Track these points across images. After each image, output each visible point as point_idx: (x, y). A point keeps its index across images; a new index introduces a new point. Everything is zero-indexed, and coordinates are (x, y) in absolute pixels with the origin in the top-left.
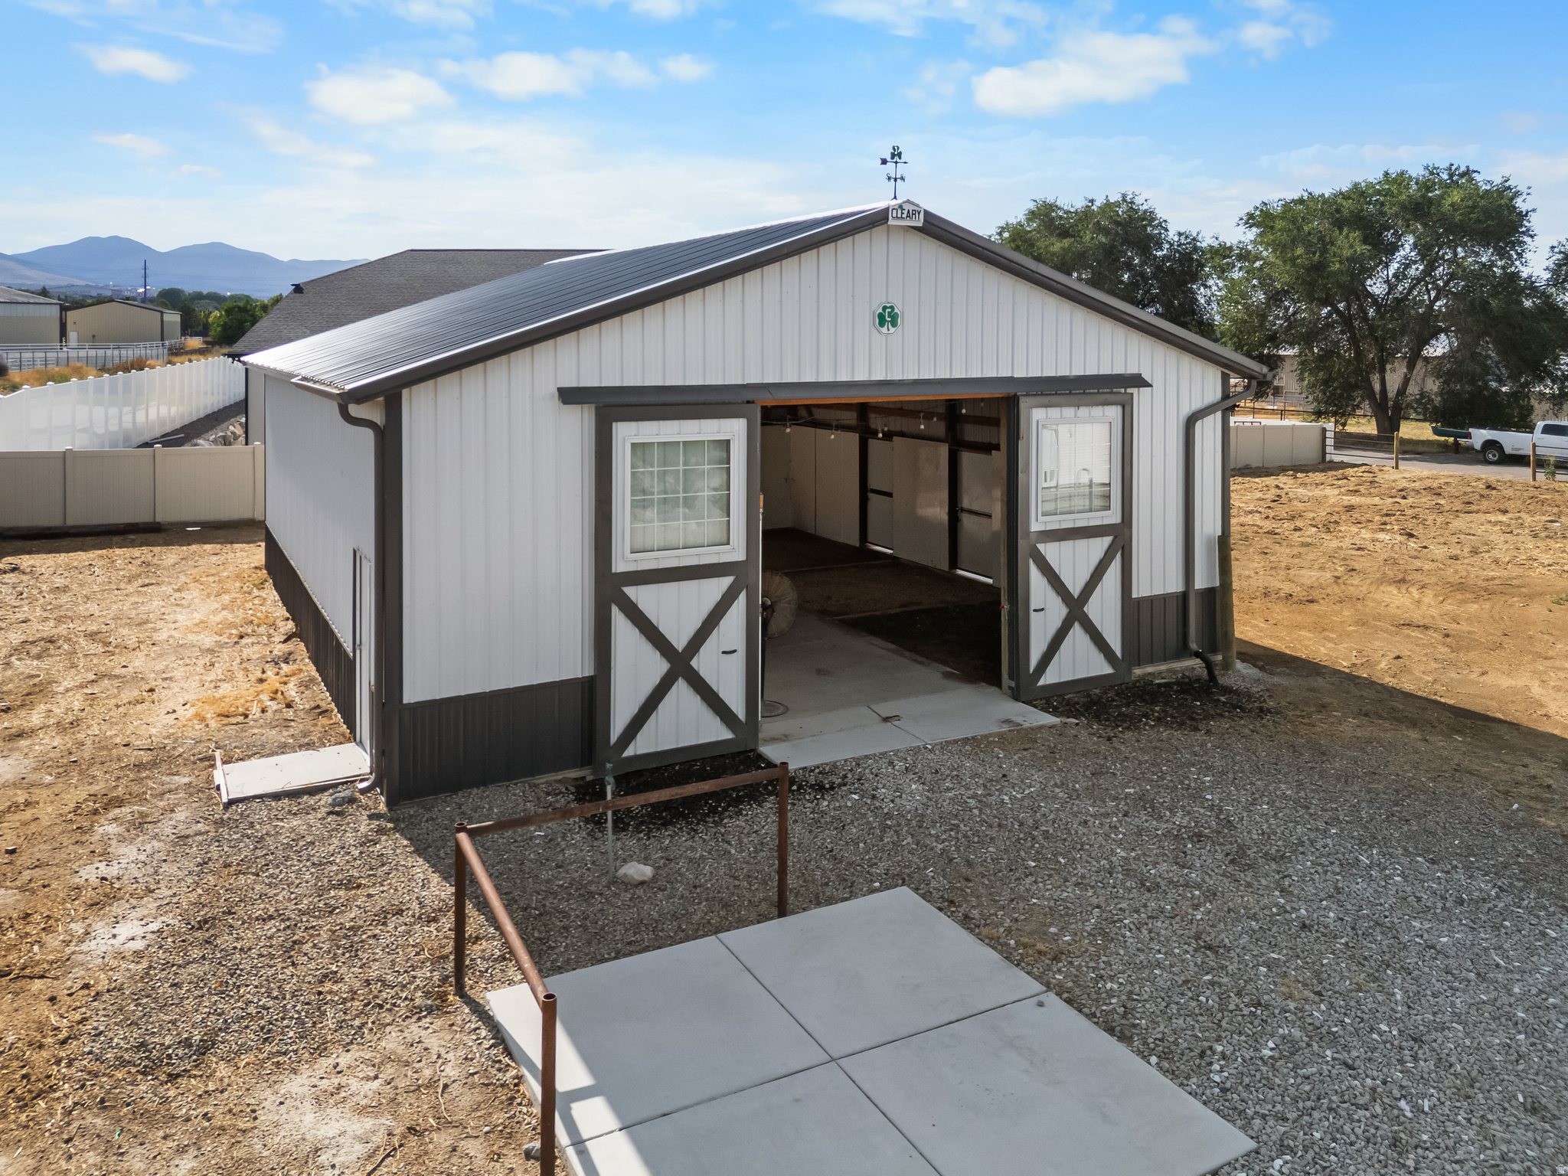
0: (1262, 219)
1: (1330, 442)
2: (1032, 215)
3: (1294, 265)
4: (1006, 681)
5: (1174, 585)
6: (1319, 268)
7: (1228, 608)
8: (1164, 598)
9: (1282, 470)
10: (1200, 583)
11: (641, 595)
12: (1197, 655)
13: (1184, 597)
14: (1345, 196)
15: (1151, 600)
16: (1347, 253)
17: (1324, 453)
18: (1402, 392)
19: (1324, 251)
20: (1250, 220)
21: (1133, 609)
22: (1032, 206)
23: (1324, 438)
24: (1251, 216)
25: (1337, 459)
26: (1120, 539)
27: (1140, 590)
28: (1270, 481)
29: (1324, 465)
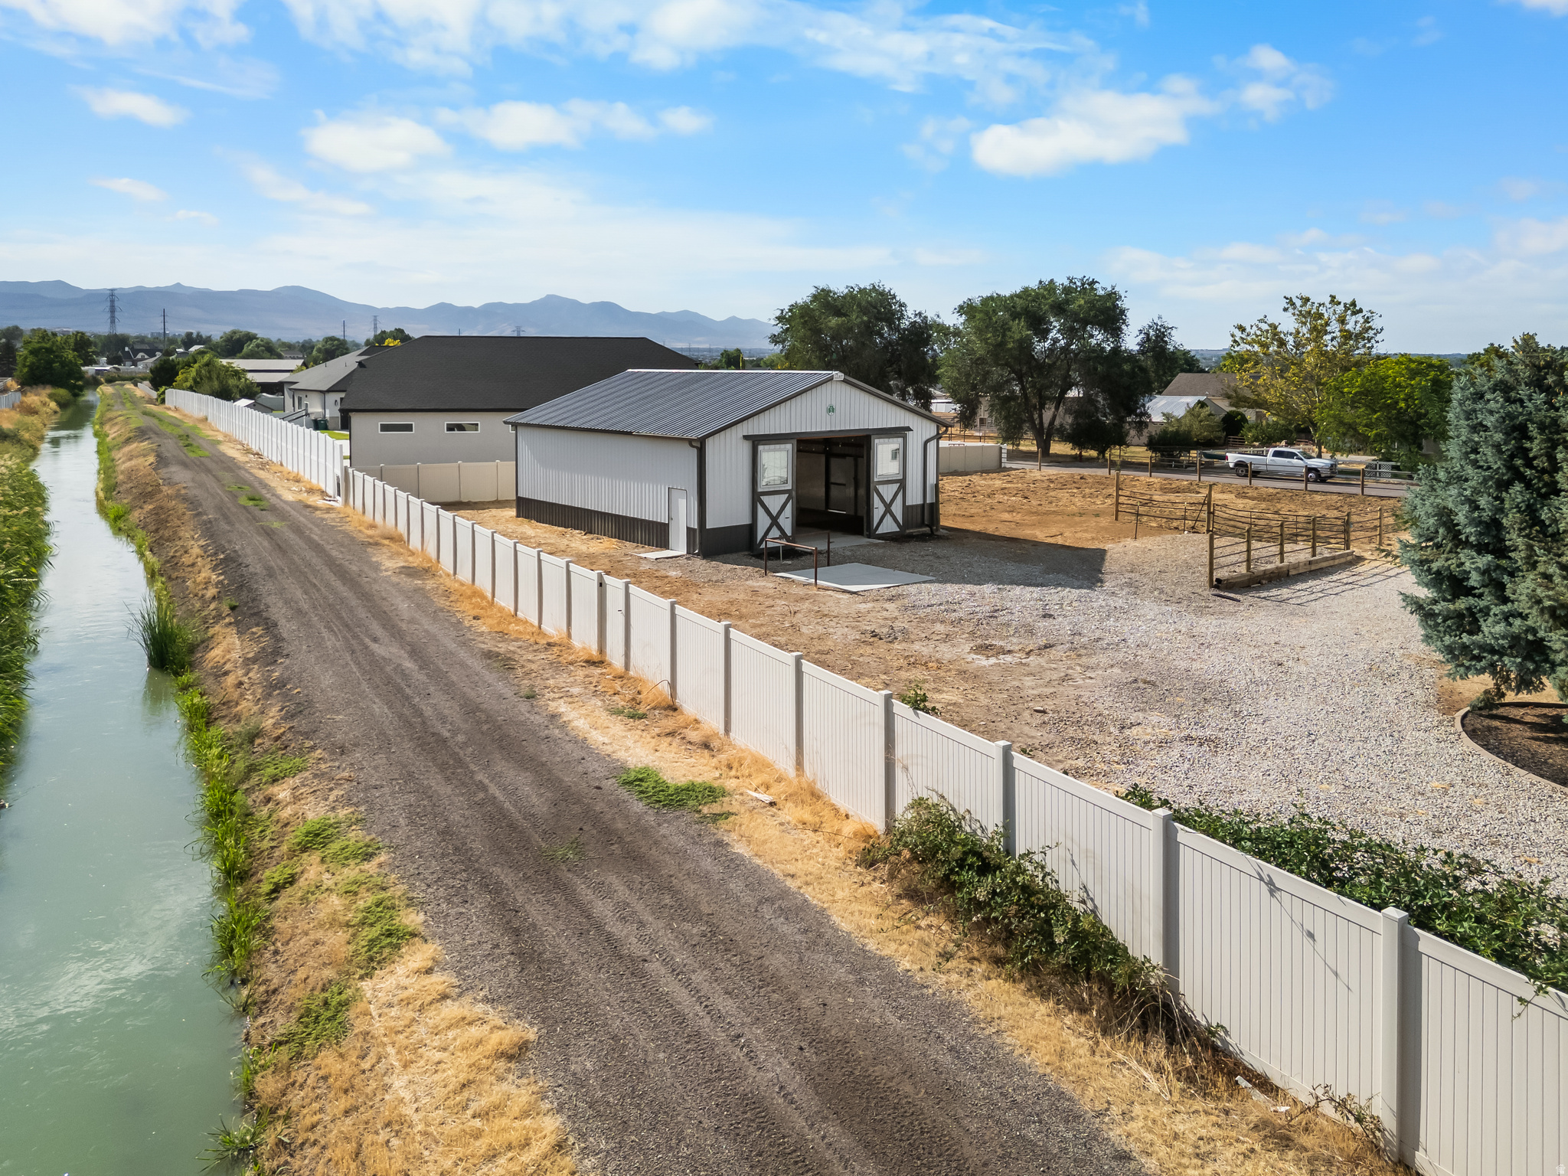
0: (967, 309)
1: (1004, 455)
2: (815, 298)
3: (986, 343)
4: (865, 532)
5: (920, 502)
6: (1001, 345)
7: (938, 509)
8: (917, 506)
9: (975, 472)
10: (928, 501)
11: (765, 499)
12: (927, 526)
13: (923, 506)
14: (1018, 296)
15: (912, 506)
16: (1017, 336)
17: (1001, 462)
18: (1052, 423)
19: (1004, 335)
20: (963, 309)
21: (906, 509)
22: (813, 291)
23: (1001, 453)
24: (961, 307)
25: (1008, 466)
26: (902, 483)
27: (909, 503)
28: (968, 478)
29: (1000, 469)
